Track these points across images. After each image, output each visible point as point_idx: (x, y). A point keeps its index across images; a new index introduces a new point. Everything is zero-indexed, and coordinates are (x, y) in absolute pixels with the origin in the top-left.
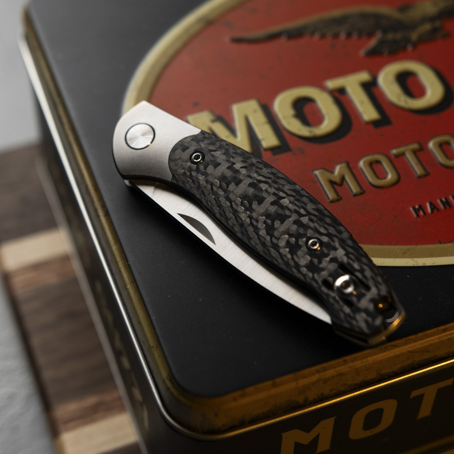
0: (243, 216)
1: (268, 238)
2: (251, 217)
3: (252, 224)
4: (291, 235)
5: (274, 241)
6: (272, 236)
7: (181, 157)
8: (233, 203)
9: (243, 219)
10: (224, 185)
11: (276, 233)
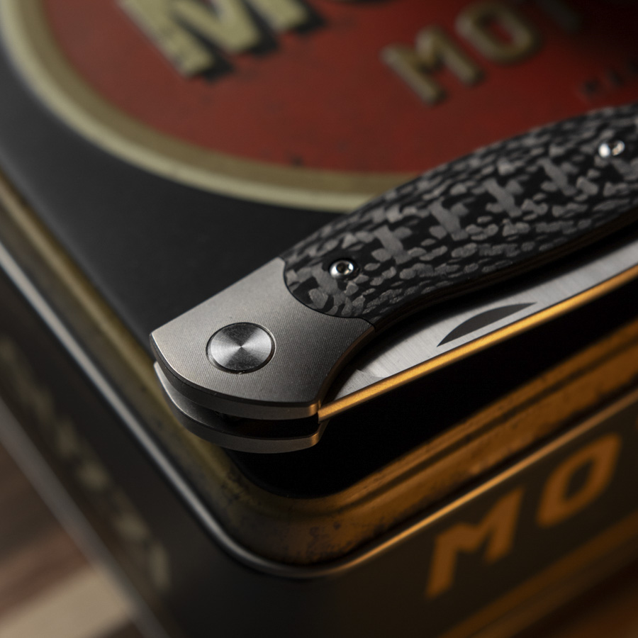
0: (508, 230)
1: (571, 206)
2: (515, 220)
3: (531, 222)
4: (583, 173)
5: (582, 197)
6: (570, 199)
7: (329, 292)
8: (474, 238)
9: (513, 232)
10: (428, 242)
11: (569, 192)
